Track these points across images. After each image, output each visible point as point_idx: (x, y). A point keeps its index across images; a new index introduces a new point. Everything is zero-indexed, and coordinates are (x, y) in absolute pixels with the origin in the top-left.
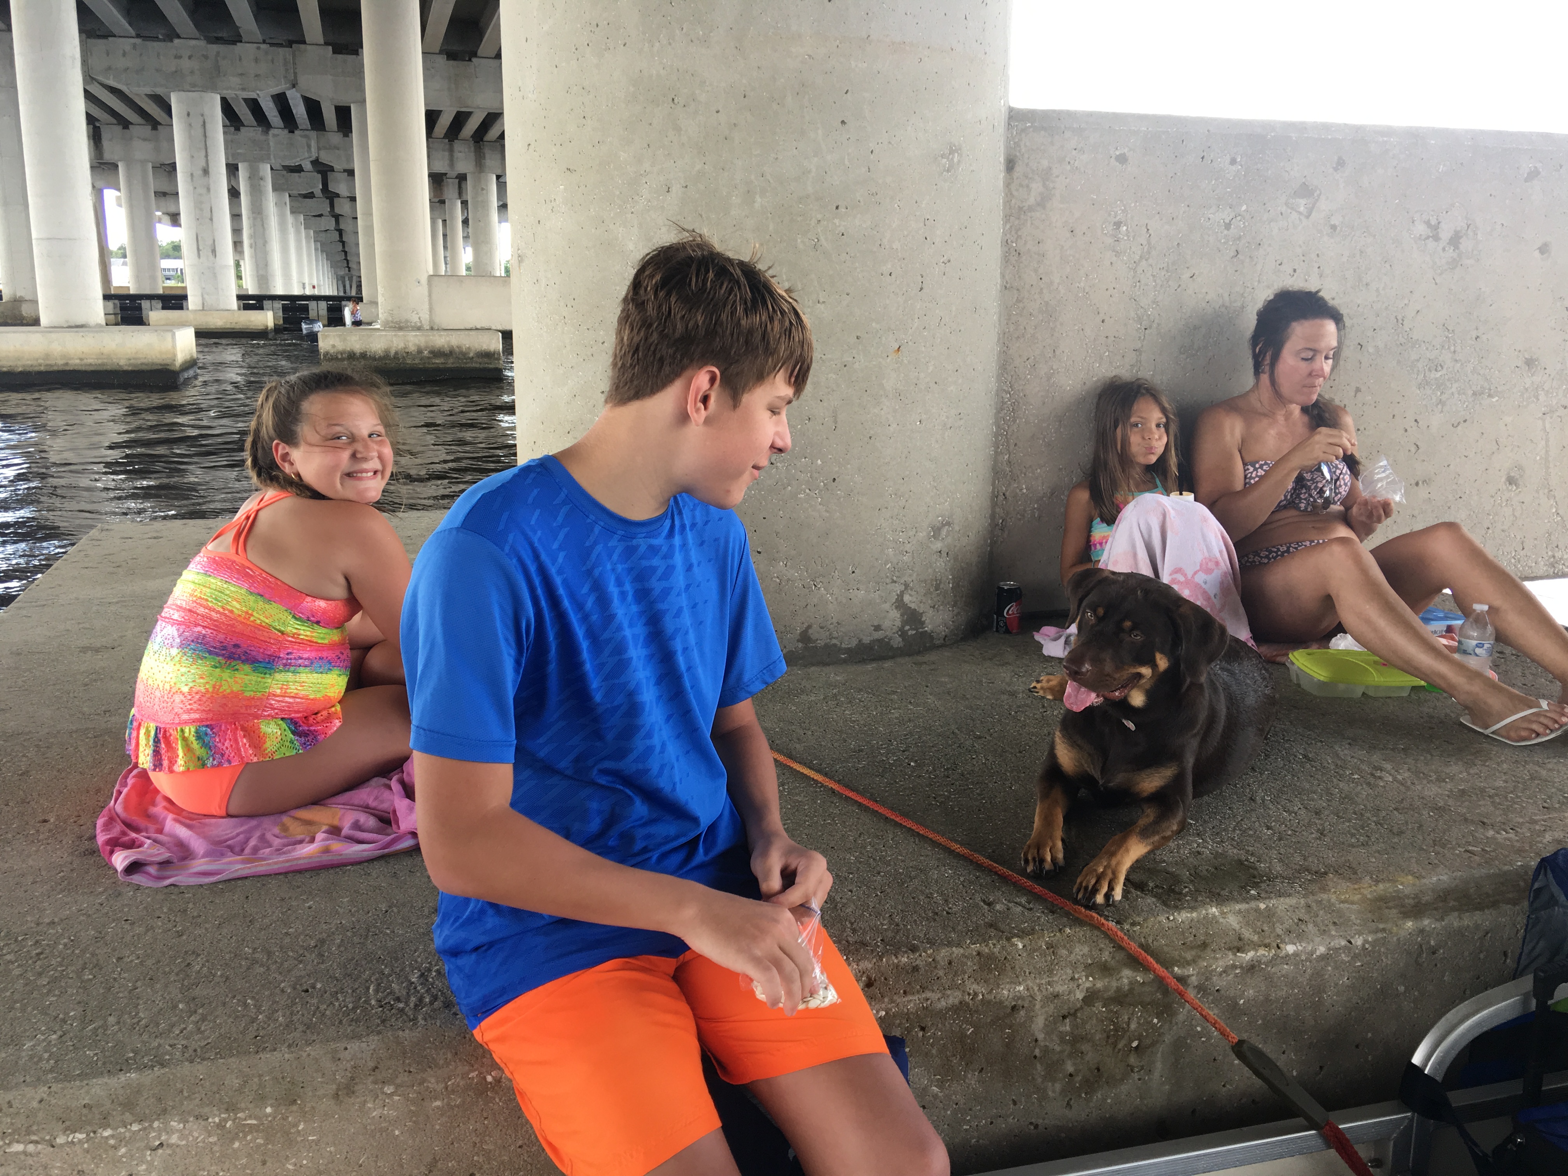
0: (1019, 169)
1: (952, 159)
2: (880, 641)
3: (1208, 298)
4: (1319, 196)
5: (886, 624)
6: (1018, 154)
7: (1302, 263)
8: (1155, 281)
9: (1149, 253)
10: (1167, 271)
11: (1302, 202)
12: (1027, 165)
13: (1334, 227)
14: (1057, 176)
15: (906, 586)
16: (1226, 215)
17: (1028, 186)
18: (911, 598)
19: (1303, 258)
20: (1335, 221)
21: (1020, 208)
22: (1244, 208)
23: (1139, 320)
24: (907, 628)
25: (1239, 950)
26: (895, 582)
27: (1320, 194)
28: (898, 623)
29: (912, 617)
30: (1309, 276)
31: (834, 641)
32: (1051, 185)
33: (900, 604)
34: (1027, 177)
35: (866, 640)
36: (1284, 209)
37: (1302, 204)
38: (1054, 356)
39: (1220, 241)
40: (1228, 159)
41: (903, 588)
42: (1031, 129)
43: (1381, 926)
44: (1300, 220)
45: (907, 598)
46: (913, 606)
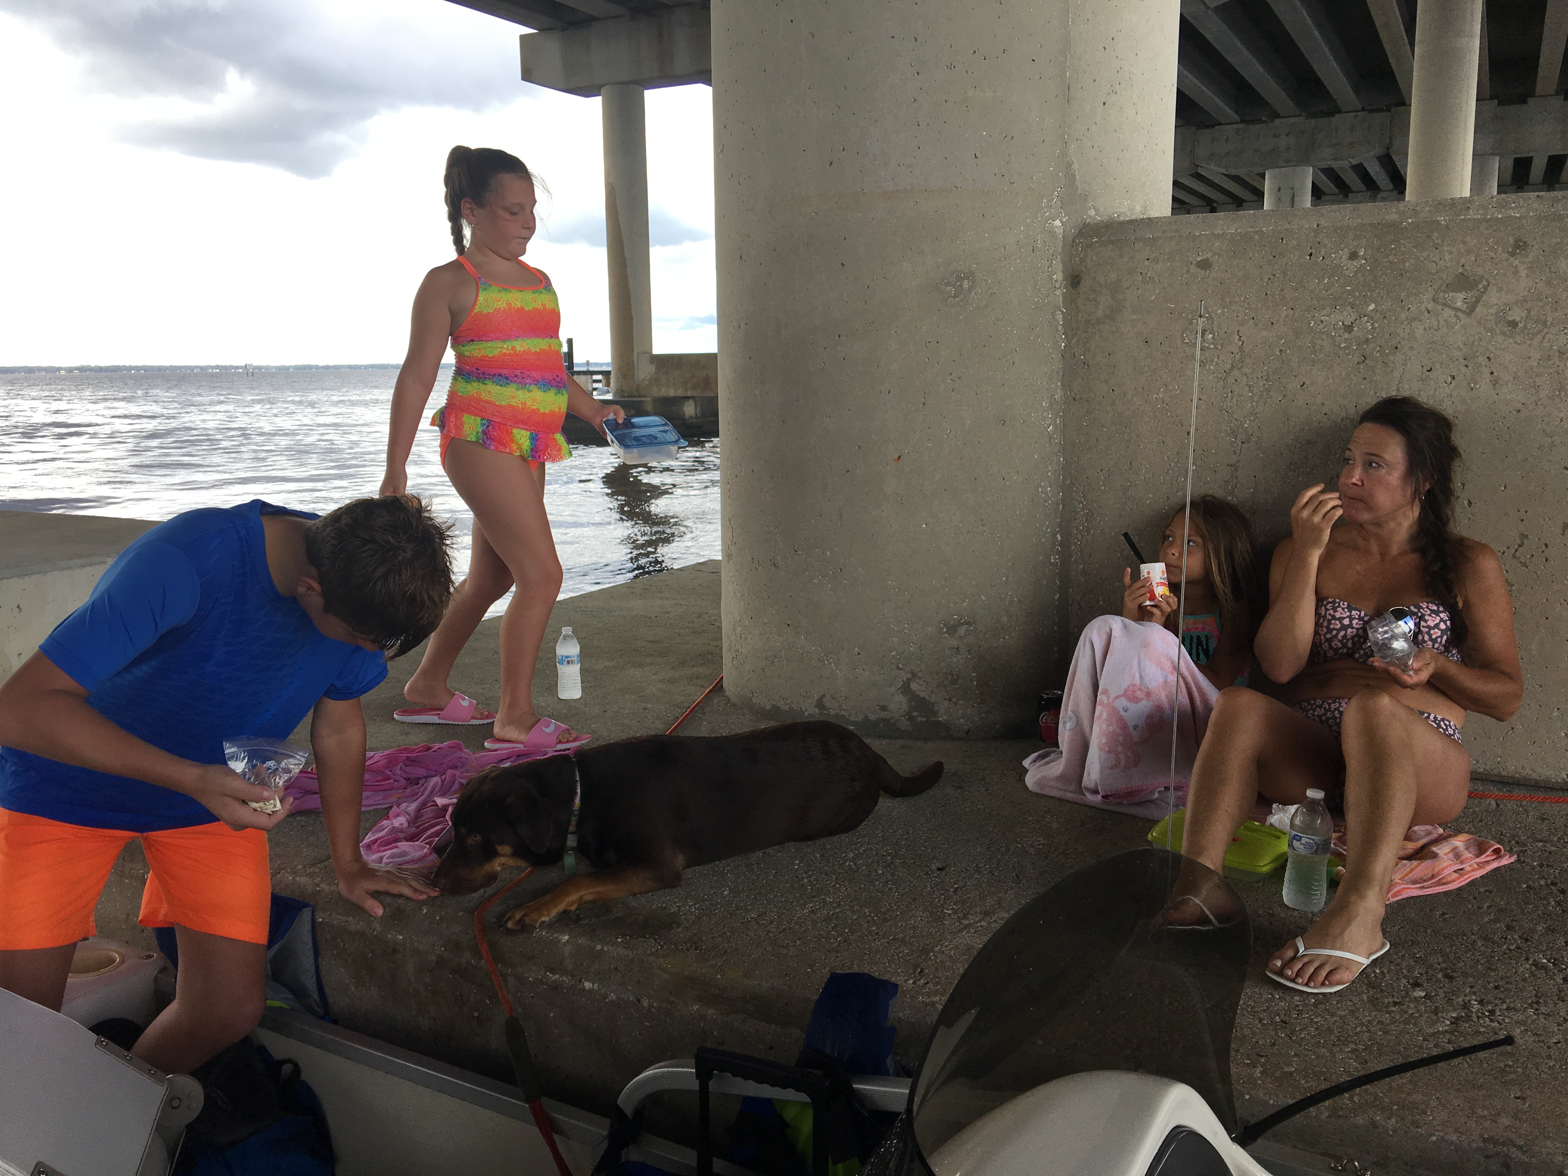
0: (1086, 283)
1: (961, 286)
2: (886, 721)
3: (1325, 409)
4: (1486, 288)
5: (892, 706)
6: (1084, 269)
7: (1464, 369)
8: (1251, 391)
9: (1242, 361)
10: (1266, 380)
11: (1461, 296)
12: (1094, 279)
13: (1514, 324)
14: (1128, 288)
15: (914, 675)
16: (1347, 316)
17: (1095, 300)
18: (919, 687)
19: (1465, 362)
20: (1516, 315)
21: (1087, 322)
22: (1372, 307)
23: (1234, 433)
24: (915, 714)
25: (552, 971)
26: (901, 669)
27: (1488, 285)
28: (905, 707)
29: (921, 704)
30: (1476, 384)
31: (843, 713)
32: (1121, 297)
33: (906, 689)
34: (1094, 291)
35: (872, 717)
36: (1430, 306)
37: (1459, 299)
38: (1131, 469)
39: (1340, 347)
40: (1345, 254)
41: (910, 676)
42: (1097, 245)
43: (672, 999)
44: (1456, 316)
45: (914, 686)
46: (922, 695)
